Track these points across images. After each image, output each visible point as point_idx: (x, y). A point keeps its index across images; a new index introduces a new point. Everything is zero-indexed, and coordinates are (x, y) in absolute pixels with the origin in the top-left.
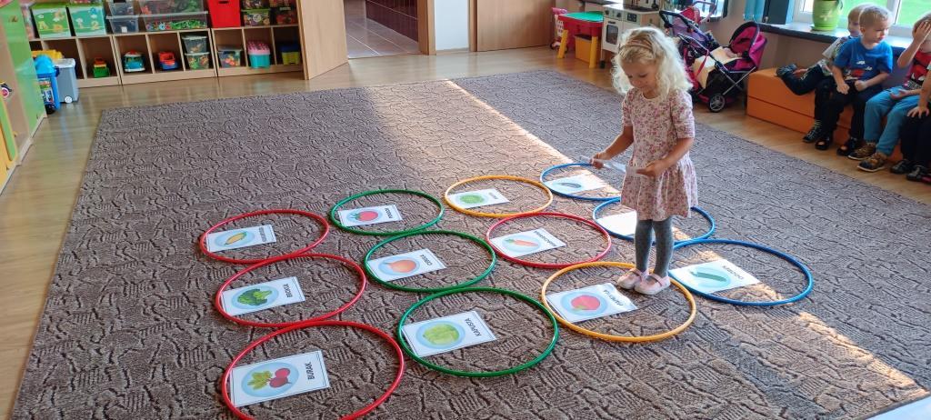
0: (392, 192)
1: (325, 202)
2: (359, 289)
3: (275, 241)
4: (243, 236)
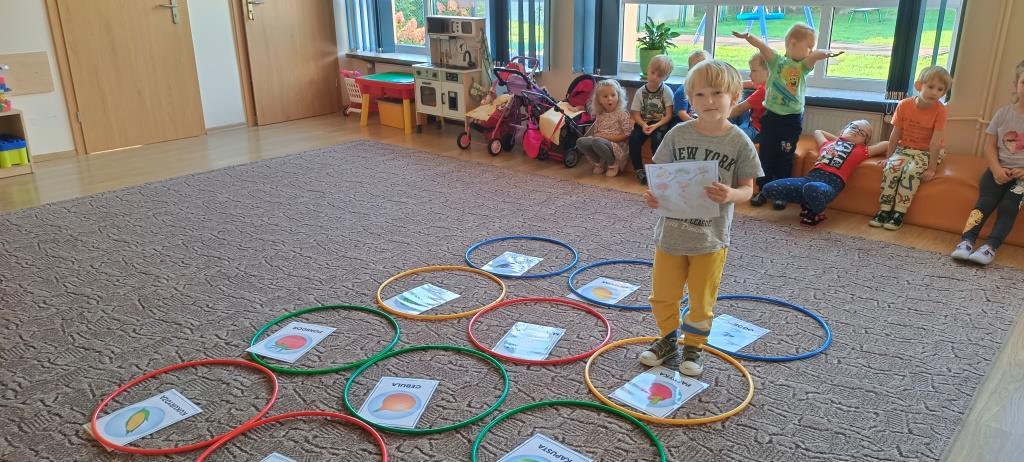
1: (227, 344)
3: (201, 411)
4: (143, 415)
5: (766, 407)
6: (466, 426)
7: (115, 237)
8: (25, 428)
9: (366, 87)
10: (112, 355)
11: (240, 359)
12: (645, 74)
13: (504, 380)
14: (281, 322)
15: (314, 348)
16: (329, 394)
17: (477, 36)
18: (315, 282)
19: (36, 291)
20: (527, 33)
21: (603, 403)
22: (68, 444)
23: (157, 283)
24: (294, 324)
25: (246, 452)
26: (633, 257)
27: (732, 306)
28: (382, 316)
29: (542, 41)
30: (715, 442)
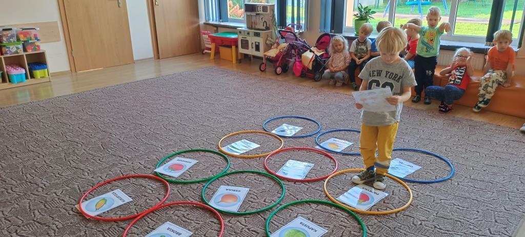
0: (185, 152)
1: (145, 167)
2: (219, 219)
3: (132, 200)
4: (104, 201)
5: (419, 207)
6: (263, 211)
7: (90, 114)
8: (48, 206)
9: (213, 39)
10: (89, 172)
11: (151, 175)
12: (357, 33)
13: (283, 189)
14: (171, 157)
15: (187, 170)
16: (195, 193)
17: (271, 13)
18: (188, 138)
19: (52, 139)
20: (296, 12)
21: (334, 202)
22: (67, 215)
23: (110, 137)
24: (177, 158)
25: (154, 221)
26: (349, 128)
27: (401, 154)
28: (221, 155)
29: (304, 16)
30: (392, 224)
